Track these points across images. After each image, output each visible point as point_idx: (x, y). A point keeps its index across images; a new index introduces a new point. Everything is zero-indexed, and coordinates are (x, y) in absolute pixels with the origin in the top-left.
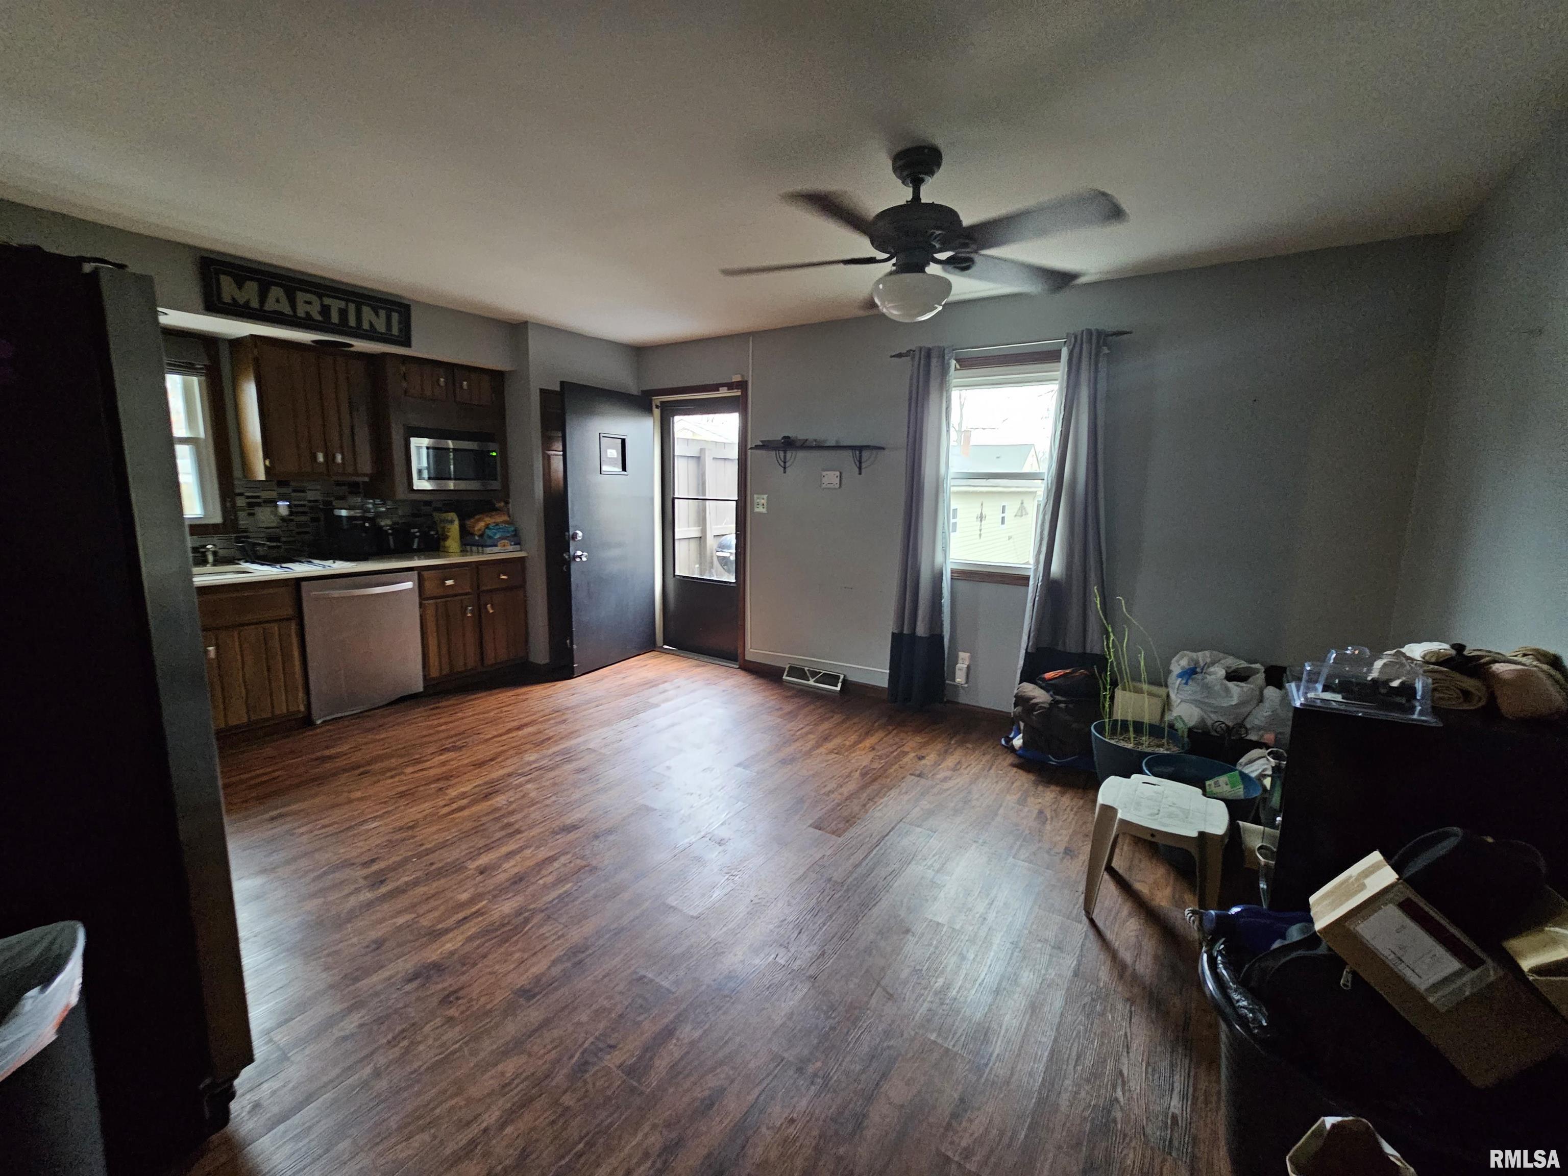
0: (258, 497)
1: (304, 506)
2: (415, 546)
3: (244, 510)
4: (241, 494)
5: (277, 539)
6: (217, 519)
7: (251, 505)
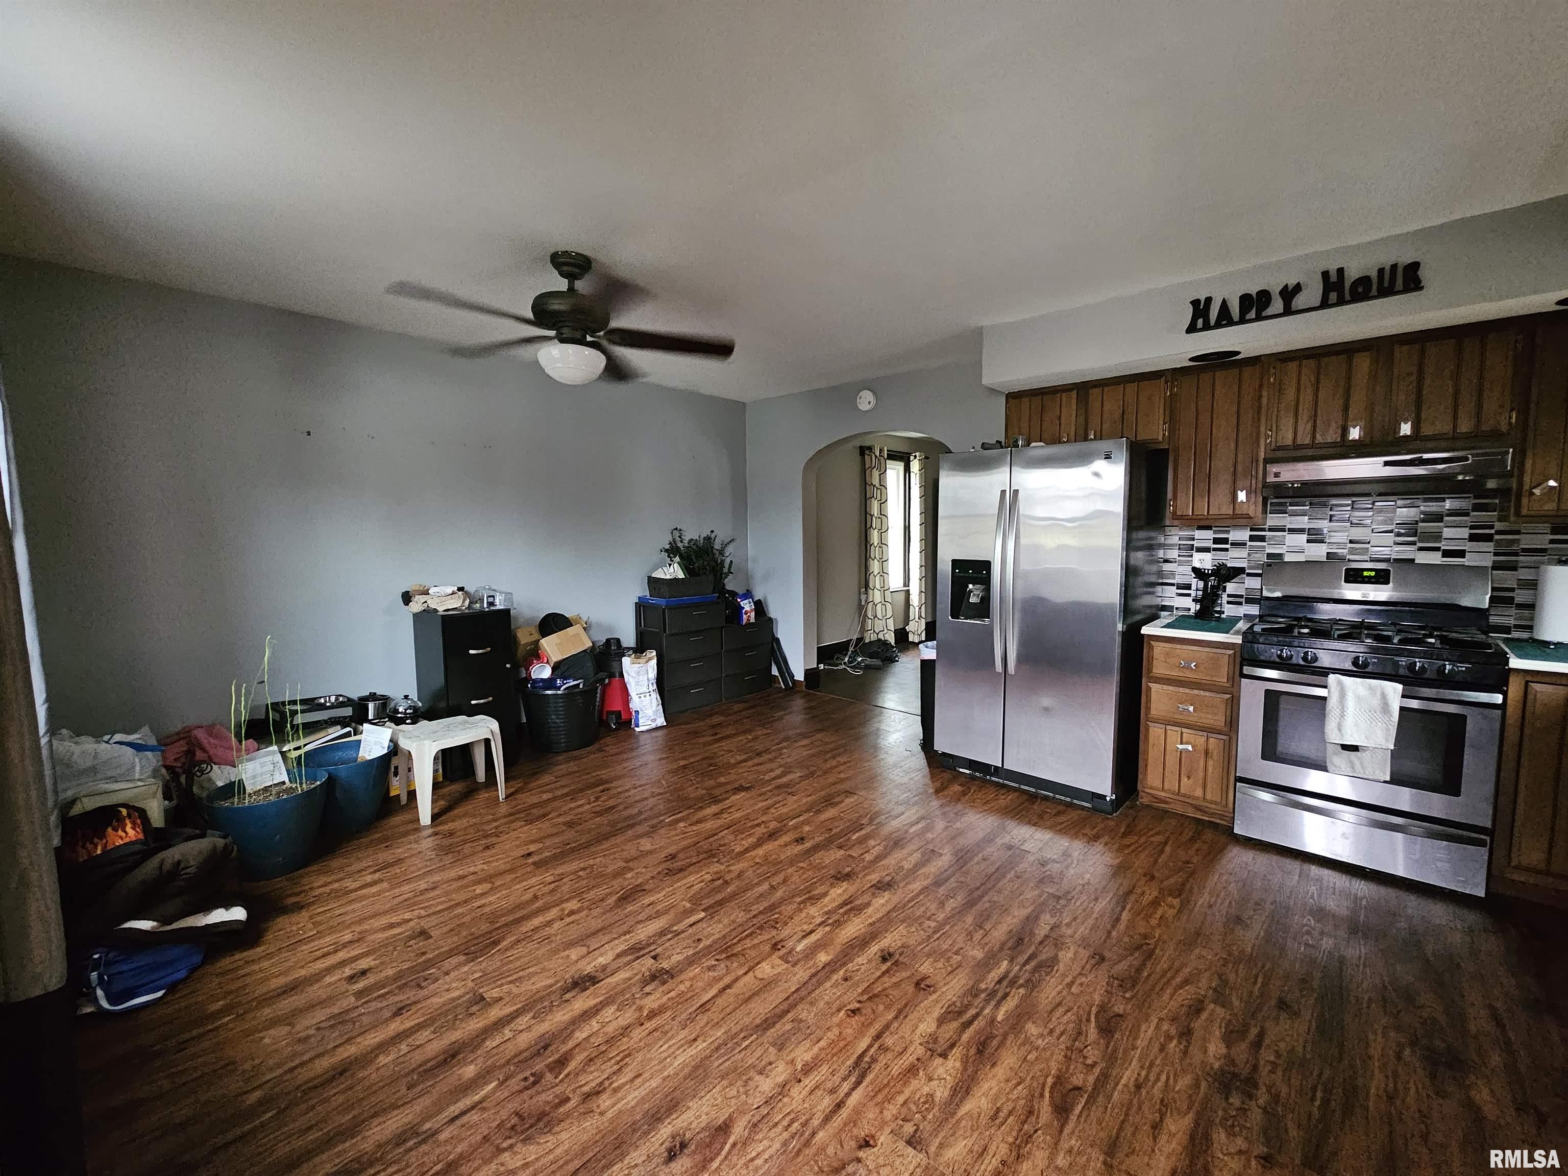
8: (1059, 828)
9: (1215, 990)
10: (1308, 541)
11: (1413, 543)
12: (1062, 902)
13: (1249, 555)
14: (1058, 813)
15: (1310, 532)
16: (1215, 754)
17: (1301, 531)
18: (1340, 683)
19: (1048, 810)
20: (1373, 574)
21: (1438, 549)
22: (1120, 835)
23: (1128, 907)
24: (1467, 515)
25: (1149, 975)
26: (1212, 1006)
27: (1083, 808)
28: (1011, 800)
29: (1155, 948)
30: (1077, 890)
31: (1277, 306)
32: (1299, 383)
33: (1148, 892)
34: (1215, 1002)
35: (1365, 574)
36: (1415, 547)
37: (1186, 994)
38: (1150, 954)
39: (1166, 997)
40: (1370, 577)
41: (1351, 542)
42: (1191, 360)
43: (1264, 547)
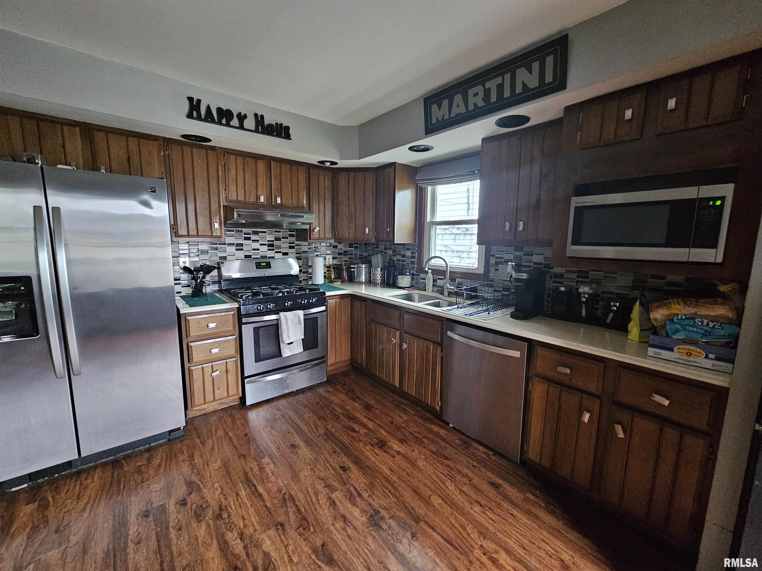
0: (502, 258)
1: (530, 267)
2: (608, 321)
3: (493, 267)
4: (494, 256)
5: (508, 290)
6: (482, 272)
7: (497, 263)
8: (162, 470)
9: (325, 487)
10: (237, 250)
11: (273, 250)
12: (225, 515)
13: (210, 258)
14: (149, 461)
15: (238, 245)
16: (231, 370)
17: (232, 244)
18: (285, 316)
19: (140, 464)
20: (265, 264)
21: (280, 252)
22: (201, 446)
23: (255, 482)
24: (287, 238)
25: (304, 508)
26: (333, 494)
27: (161, 445)
28: (100, 478)
29: (289, 492)
30: (223, 500)
31: (235, 122)
32: (236, 168)
33: (252, 466)
34: (332, 492)
35: (262, 264)
36: (274, 252)
37: (323, 501)
38: (292, 498)
39: (321, 511)
40: (264, 266)
41: (253, 250)
42: (183, 136)
43: (217, 253)
